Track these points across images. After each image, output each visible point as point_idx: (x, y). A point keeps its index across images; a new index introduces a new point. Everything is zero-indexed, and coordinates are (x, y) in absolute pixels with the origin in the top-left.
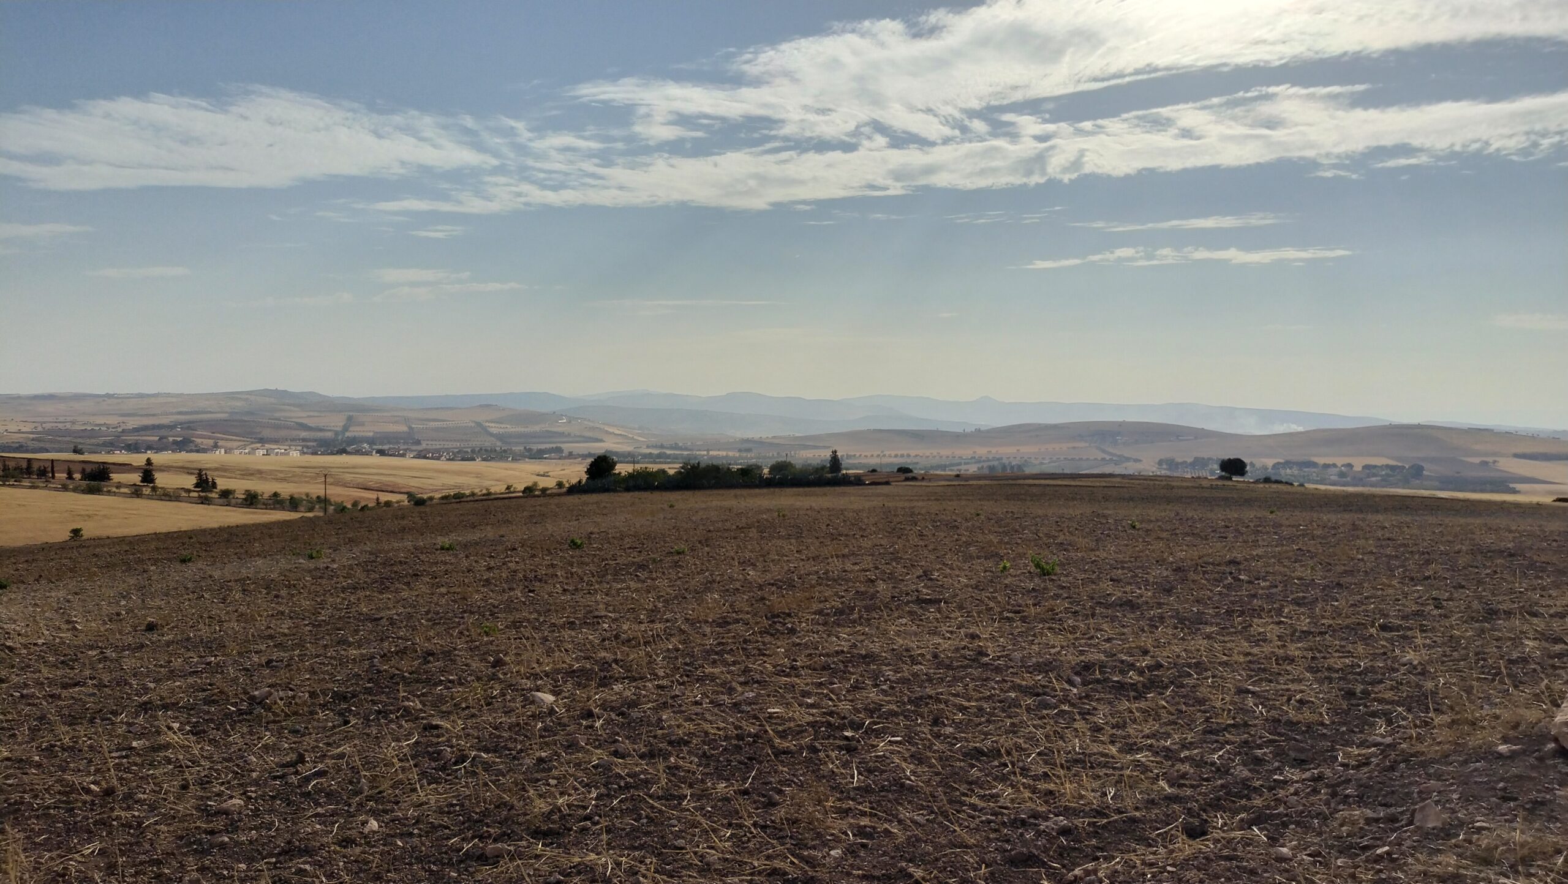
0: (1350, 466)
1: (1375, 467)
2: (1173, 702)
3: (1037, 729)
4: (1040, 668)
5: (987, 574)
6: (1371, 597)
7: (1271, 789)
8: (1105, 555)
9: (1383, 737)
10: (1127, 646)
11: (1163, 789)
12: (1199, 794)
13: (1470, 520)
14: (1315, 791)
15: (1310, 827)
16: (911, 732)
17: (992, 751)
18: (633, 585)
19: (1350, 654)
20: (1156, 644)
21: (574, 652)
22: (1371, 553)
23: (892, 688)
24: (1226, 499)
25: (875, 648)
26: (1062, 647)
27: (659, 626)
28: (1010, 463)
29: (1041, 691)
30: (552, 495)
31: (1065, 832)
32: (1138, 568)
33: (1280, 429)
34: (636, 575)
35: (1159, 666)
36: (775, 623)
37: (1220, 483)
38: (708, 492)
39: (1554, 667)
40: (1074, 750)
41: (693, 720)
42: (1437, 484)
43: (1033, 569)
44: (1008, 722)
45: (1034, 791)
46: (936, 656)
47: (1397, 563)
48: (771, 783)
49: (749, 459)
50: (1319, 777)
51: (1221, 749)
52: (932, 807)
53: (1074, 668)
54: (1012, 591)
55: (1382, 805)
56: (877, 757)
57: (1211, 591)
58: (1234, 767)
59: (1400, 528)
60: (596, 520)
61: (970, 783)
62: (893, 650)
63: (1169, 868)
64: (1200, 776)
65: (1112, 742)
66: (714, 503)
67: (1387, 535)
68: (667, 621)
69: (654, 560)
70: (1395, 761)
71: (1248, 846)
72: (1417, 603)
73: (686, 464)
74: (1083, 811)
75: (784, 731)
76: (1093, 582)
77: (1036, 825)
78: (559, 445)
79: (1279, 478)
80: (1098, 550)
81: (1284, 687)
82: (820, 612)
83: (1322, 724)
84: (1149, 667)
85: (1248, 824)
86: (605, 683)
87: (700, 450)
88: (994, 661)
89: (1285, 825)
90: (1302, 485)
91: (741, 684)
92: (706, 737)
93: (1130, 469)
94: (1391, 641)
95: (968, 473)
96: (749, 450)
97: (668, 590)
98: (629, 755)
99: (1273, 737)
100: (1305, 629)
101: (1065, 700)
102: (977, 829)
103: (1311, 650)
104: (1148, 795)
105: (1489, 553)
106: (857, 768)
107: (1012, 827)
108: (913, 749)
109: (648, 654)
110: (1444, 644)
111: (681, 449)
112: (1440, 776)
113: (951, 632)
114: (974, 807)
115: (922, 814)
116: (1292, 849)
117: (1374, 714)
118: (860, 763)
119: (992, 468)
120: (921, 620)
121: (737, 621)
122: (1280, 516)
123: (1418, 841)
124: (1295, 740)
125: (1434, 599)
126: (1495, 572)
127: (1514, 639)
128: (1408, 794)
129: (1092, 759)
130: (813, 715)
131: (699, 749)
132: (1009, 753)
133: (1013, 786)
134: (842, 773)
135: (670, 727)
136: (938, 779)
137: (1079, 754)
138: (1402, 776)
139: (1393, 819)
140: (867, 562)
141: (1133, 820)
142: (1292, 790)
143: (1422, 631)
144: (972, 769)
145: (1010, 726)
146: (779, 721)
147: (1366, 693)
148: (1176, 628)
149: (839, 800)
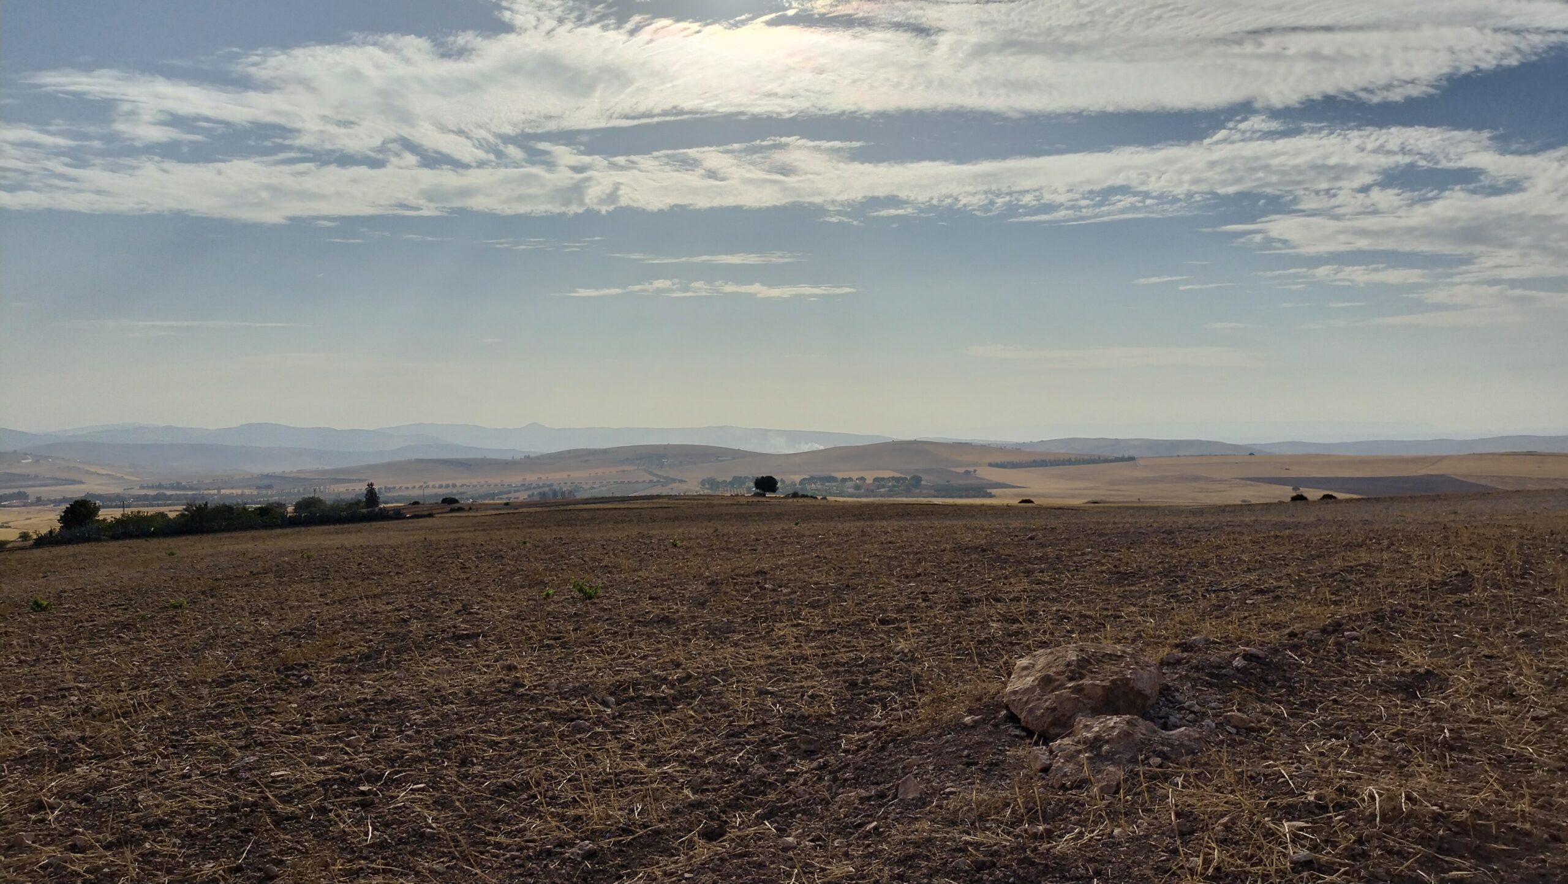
0: (863, 479)
1: (883, 479)
2: (700, 710)
3: (569, 755)
4: (575, 693)
5: (530, 602)
6: (873, 596)
7: (783, 782)
8: (647, 575)
9: (879, 720)
10: (661, 661)
11: (687, 797)
12: (720, 797)
13: (956, 522)
14: (820, 779)
15: (814, 813)
16: (435, 777)
17: (521, 784)
18: (113, 648)
19: (854, 648)
20: (688, 656)
21: (27, 734)
22: (876, 555)
23: (418, 732)
24: (759, 514)
25: (403, 692)
26: (599, 669)
27: (144, 692)
28: (561, 488)
29: (575, 716)
30: (13, 550)
31: (590, 855)
32: (677, 584)
33: (805, 448)
34: (119, 637)
35: (689, 677)
36: (287, 676)
37: (755, 499)
38: (219, 535)
39: (1011, 643)
40: (605, 770)
41: (178, 796)
42: (932, 492)
43: (576, 594)
44: (540, 751)
45: (562, 818)
46: (469, 693)
47: (896, 564)
48: (269, 854)
49: (271, 496)
50: (825, 765)
51: (742, 750)
52: (453, 852)
53: (609, 688)
54: (554, 618)
55: (873, 784)
56: (395, 808)
57: (741, 601)
58: (753, 766)
59: (899, 531)
60: (71, 576)
61: (497, 821)
62: (423, 692)
63: (687, 875)
64: (721, 779)
65: (642, 758)
66: (225, 548)
67: (889, 539)
68: (156, 686)
69: (143, 618)
70: (886, 742)
71: (760, 840)
72: (909, 598)
73: (189, 506)
74: (609, 831)
75: (289, 794)
76: (634, 602)
77: (561, 853)
78: (22, 490)
79: (805, 493)
80: (641, 570)
81: (798, 685)
82: (343, 660)
83: (830, 715)
84: (680, 680)
85: (760, 819)
86: (65, 766)
87: (208, 489)
88: (530, 691)
89: (792, 815)
90: (824, 498)
91: (240, 748)
92: (192, 814)
93: (675, 489)
94: (887, 633)
95: (518, 501)
96: (270, 487)
97: (159, 651)
98: (92, 847)
99: (788, 733)
100: (819, 628)
101: (599, 722)
102: (500, 868)
103: (822, 648)
104: (674, 804)
105: (966, 550)
106: (373, 824)
107: (537, 859)
108: (437, 795)
109: (123, 727)
110: (929, 631)
111: (184, 488)
112: (921, 750)
113: (488, 666)
114: (498, 846)
115: (442, 862)
116: (796, 837)
117: (872, 701)
118: (376, 818)
119: (543, 495)
120: (457, 657)
121: (242, 679)
122: (805, 527)
123: (901, 813)
124: (807, 733)
125: (923, 593)
126: (971, 566)
127: (983, 622)
128: (894, 771)
129: (621, 777)
130: (324, 773)
131: (183, 829)
132: (538, 784)
133: (540, 817)
134: (354, 832)
135: (147, 807)
136: (462, 822)
137: (610, 774)
138: (890, 755)
139: (882, 795)
140: (402, 601)
141: (658, 832)
142: (802, 780)
143: (912, 622)
144: (499, 806)
145: (542, 756)
146: (284, 784)
147: (866, 682)
148: (707, 639)
149: (350, 861)
